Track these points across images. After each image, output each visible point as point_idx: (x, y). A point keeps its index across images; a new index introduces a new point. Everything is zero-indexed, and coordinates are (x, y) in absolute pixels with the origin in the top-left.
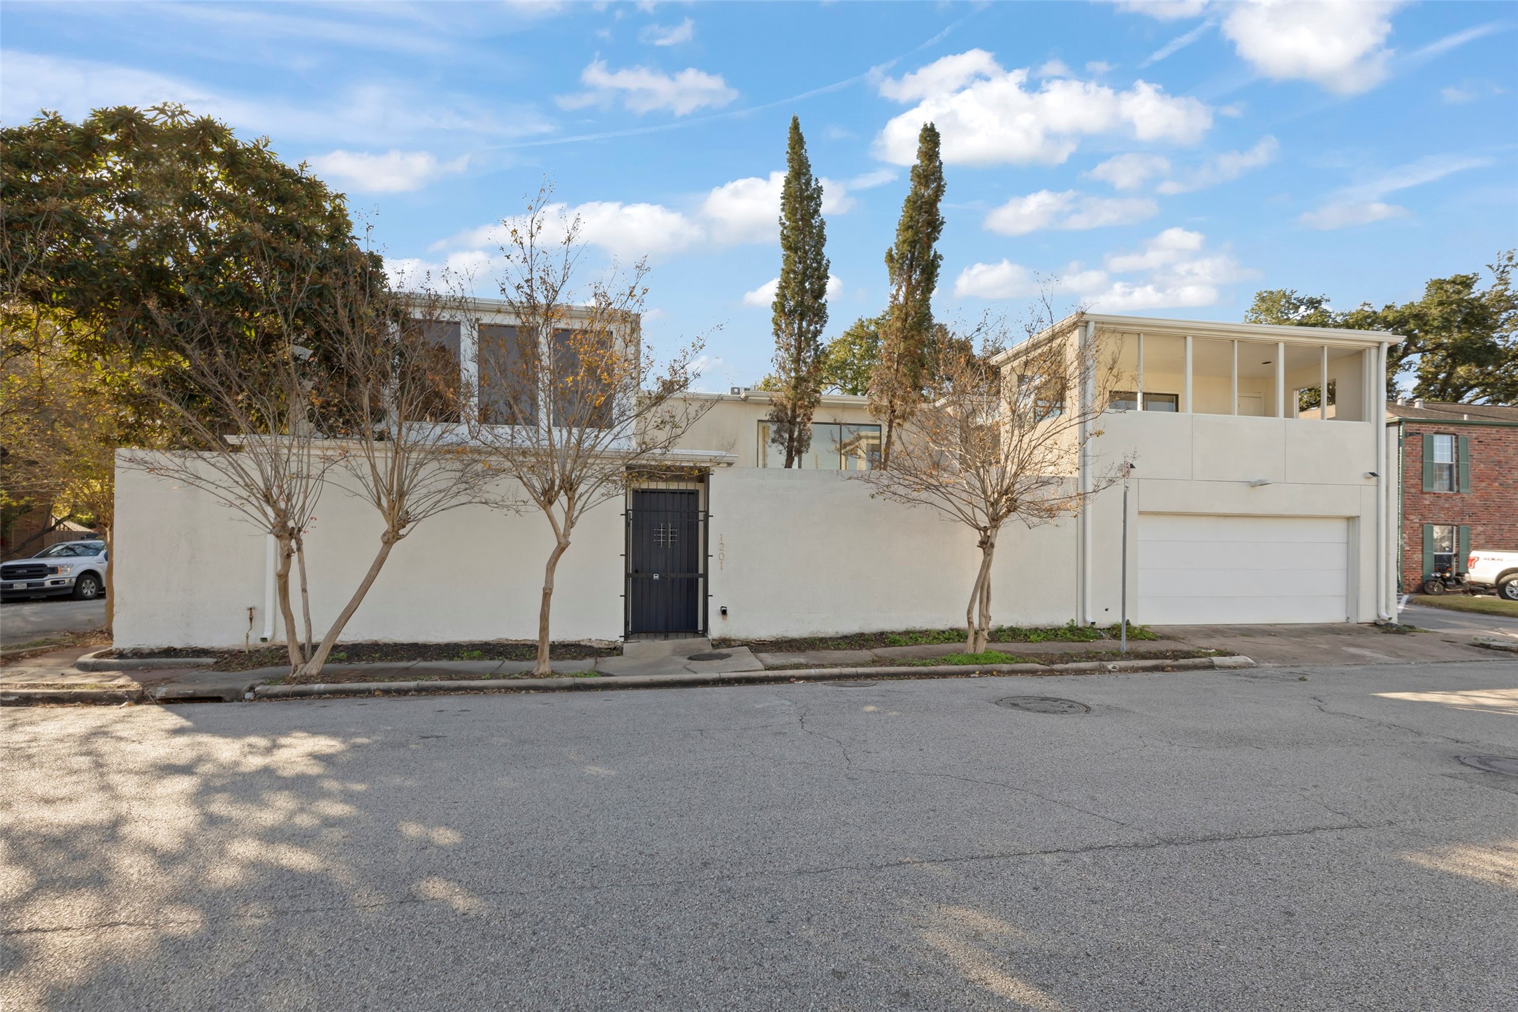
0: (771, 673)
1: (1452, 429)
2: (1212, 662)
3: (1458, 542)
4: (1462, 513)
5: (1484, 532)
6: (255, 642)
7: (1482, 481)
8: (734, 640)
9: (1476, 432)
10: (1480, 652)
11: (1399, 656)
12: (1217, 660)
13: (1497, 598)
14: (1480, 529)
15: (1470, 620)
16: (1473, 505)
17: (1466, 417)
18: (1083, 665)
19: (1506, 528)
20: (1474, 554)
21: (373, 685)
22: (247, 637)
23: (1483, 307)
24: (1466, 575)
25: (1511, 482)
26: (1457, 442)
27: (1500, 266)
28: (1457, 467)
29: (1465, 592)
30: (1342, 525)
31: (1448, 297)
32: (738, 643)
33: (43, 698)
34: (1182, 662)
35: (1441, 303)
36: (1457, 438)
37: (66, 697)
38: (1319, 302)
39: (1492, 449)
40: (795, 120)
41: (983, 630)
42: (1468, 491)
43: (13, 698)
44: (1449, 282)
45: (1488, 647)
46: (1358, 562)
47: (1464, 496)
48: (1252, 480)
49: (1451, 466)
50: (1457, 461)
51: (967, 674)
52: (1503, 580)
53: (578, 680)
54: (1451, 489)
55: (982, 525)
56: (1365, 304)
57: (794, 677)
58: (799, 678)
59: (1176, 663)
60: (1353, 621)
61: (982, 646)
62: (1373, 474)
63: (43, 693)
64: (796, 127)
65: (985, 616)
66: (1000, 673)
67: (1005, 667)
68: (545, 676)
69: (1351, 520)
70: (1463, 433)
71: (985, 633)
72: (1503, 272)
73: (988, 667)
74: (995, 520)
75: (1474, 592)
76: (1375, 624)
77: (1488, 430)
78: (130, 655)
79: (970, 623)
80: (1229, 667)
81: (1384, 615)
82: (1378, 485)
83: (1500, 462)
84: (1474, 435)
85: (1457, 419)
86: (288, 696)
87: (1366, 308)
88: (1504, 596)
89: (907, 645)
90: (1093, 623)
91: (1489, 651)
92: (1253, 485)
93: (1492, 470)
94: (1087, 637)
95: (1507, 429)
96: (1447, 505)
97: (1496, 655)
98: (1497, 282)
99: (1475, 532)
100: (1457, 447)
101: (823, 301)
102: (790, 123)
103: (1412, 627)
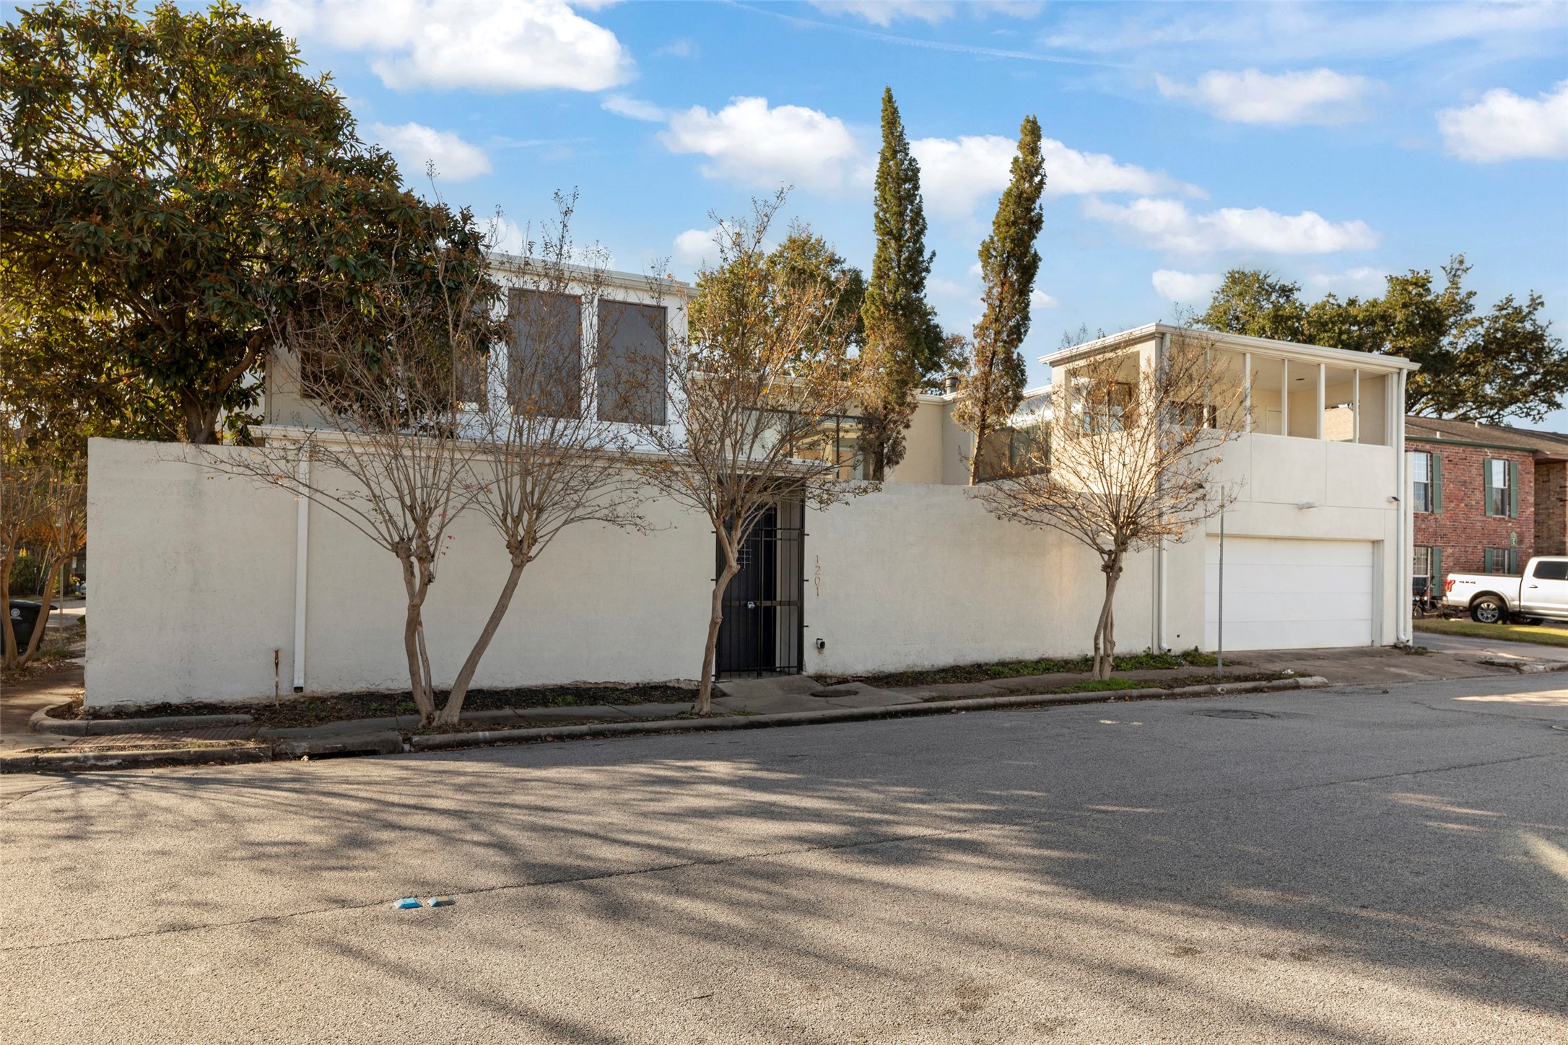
0: (927, 705)
1: (1428, 447)
2: (1298, 682)
3: (1432, 564)
4: (1435, 534)
5: (1453, 554)
6: (286, 693)
7: (1452, 502)
8: (830, 677)
9: (1448, 451)
10: (1487, 669)
11: (1430, 674)
12: (1302, 681)
13: (1469, 621)
14: (1450, 550)
15: (1459, 642)
16: (1444, 526)
17: (1438, 435)
18: (1197, 688)
19: (1470, 550)
20: (1451, 577)
21: (543, 731)
22: (277, 687)
23: (1438, 310)
24: (1444, 598)
25: (1474, 503)
26: (1431, 460)
27: (1452, 269)
28: (1432, 486)
29: (1439, 616)
30: (1369, 548)
31: (1411, 299)
32: (834, 680)
33: (156, 760)
34: (1275, 683)
35: (1405, 306)
36: (1431, 456)
37: (186, 757)
38: (1291, 290)
39: (1459, 469)
40: (888, 90)
41: (1108, 656)
42: (1440, 511)
43: (114, 762)
44: (1412, 284)
45: (1492, 664)
46: (1382, 586)
47: (1438, 516)
48: (1300, 503)
49: (1426, 485)
50: (1432, 480)
51: (1105, 700)
52: (1475, 603)
53: (752, 718)
54: (1426, 509)
55: (1107, 548)
56: (1330, 295)
57: (954, 708)
58: (960, 709)
59: (1270, 684)
60: (1377, 644)
61: (1108, 673)
62: (1395, 498)
63: (153, 754)
64: (889, 99)
65: (1110, 642)
66: (1131, 698)
67: (1135, 692)
68: (708, 715)
69: (1376, 543)
70: (1437, 452)
71: (1111, 659)
72: (1455, 275)
73: (1121, 692)
74: (1122, 544)
75: (1447, 616)
76: (1395, 647)
77: (1457, 449)
78: (111, 715)
79: (1097, 649)
80: (1311, 687)
81: (1403, 638)
82: (1398, 509)
83: (1465, 482)
84: (1445, 454)
85: (1431, 436)
86: (453, 747)
87: (1332, 300)
88: (1476, 619)
89: (1012, 676)
90: (1169, 650)
91: (1494, 667)
92: (1301, 507)
93: (1460, 490)
94: (1170, 664)
95: (1471, 449)
96: (1423, 526)
97: (1499, 671)
98: (1449, 285)
99: (1445, 554)
100: (1432, 466)
101: (922, 295)
102: (883, 95)
103: (1425, 649)
